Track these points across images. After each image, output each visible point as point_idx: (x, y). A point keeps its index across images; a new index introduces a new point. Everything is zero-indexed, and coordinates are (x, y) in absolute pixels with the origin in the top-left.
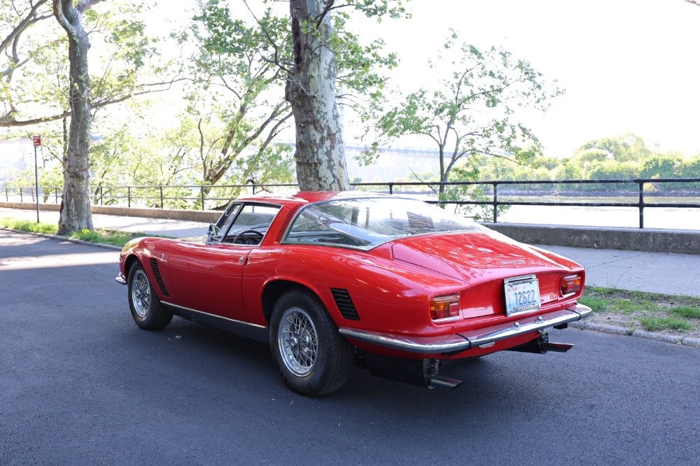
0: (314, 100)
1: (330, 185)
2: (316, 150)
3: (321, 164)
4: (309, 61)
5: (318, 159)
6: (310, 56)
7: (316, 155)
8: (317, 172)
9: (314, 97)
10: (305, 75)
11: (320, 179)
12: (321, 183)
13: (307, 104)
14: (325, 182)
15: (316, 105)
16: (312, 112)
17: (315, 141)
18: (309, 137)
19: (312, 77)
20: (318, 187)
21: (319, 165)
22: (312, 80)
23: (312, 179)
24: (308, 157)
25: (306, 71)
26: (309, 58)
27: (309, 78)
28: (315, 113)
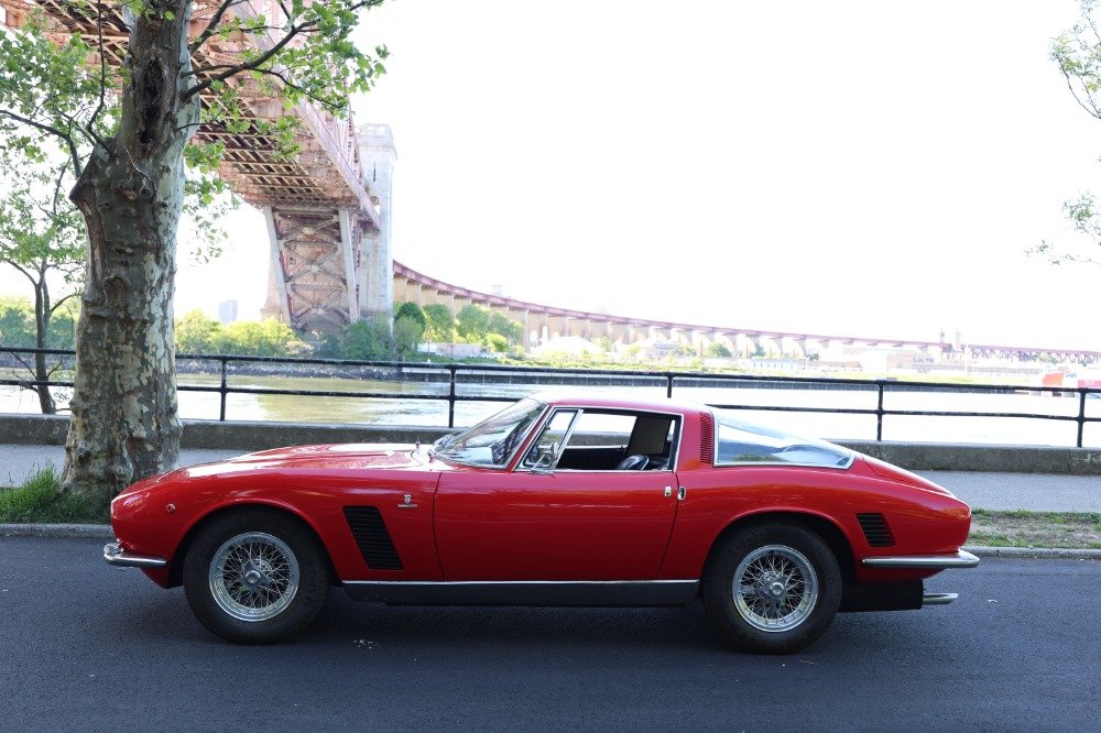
0: (162, 210)
1: (159, 361)
2: (149, 298)
3: (152, 323)
4: (169, 143)
5: (149, 314)
6: (172, 135)
7: (147, 306)
8: (144, 336)
9: (164, 205)
10: (155, 164)
11: (145, 349)
12: (147, 356)
13: (148, 215)
14: (154, 355)
15: (162, 218)
16: (156, 230)
17: (151, 281)
18: (142, 274)
19: (168, 170)
20: (138, 364)
21: (148, 325)
22: (165, 175)
23: (130, 348)
24: (131, 310)
25: (157, 158)
26: (169, 137)
27: (161, 172)
28: (161, 233)
